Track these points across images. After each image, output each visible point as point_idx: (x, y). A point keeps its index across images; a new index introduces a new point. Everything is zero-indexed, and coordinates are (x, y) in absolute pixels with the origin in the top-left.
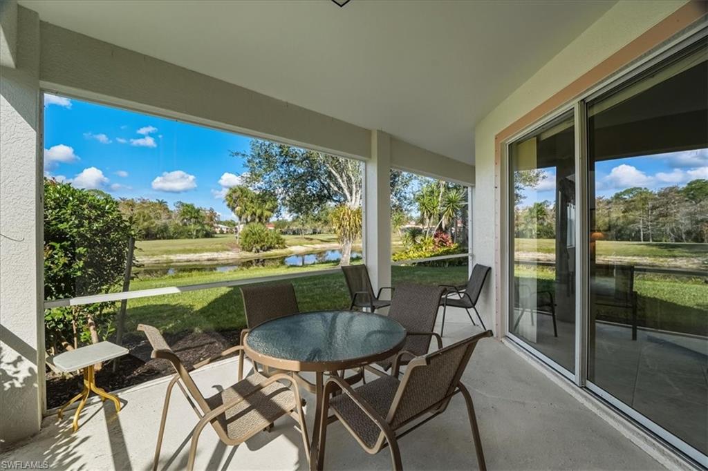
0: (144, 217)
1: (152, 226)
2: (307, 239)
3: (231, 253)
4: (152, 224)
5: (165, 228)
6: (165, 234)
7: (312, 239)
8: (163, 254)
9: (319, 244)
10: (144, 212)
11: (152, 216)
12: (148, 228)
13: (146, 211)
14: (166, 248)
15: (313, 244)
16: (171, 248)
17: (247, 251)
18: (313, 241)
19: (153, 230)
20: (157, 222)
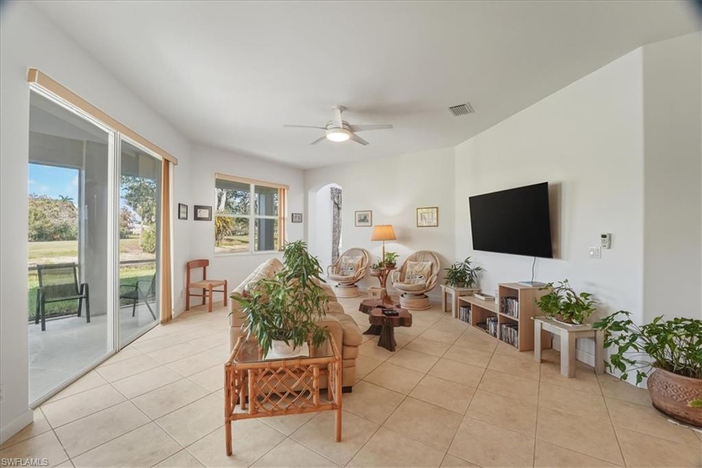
0: (36, 215)
1: (46, 225)
2: (228, 240)
3: (128, 255)
4: (47, 223)
5: (64, 228)
6: (64, 234)
7: (231, 240)
8: (42, 257)
9: (239, 244)
10: (35, 210)
11: (47, 214)
12: (41, 227)
13: (39, 209)
14: (48, 250)
15: (232, 245)
16: (54, 250)
17: (149, 252)
18: (233, 242)
19: (47, 230)
20: (53, 221)
